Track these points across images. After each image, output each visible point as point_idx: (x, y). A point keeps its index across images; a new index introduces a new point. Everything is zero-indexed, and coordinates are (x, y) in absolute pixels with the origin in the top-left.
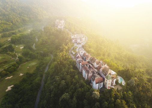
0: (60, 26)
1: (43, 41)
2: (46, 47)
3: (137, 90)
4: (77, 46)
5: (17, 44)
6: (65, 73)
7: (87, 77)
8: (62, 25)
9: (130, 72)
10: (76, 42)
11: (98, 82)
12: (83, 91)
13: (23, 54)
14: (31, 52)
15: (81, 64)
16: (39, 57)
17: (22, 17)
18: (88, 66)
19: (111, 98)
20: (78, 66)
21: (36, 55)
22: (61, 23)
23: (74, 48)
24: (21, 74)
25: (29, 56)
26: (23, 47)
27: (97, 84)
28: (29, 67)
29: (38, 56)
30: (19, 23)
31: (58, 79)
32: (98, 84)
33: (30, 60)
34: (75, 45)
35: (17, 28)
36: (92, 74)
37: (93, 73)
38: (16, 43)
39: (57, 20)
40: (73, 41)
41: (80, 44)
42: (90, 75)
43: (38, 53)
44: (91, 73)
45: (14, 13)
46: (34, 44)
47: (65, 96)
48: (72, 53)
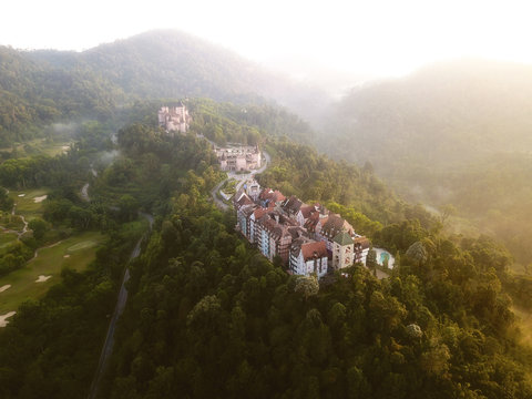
0: (175, 123)
1: (118, 174)
2: (128, 192)
3: (434, 274)
4: (237, 178)
5: (22, 190)
6: (203, 247)
7: (277, 249)
8: (182, 121)
9: (410, 229)
10: (234, 169)
11: (310, 255)
12: (264, 286)
13: (46, 216)
14: (74, 208)
15: (253, 217)
16: (104, 223)
17: (36, 104)
18: (277, 218)
19: (355, 291)
20: (244, 227)
21: (95, 216)
22: (178, 115)
23: (226, 183)
24: (42, 279)
25: (68, 221)
26: (45, 197)
27: (308, 263)
28: (71, 254)
29: (100, 220)
30: (28, 126)
31: (178, 263)
32: (311, 263)
33: (71, 235)
34: (229, 177)
35: (17, 141)
36: (290, 237)
37: (295, 234)
38: (18, 184)
39: (163, 109)
40: (224, 164)
41: (247, 172)
42: (285, 240)
43: (99, 211)
44: (287, 235)
45: (7, 92)
46: (87, 185)
47: (207, 303)
48: (221, 198)
